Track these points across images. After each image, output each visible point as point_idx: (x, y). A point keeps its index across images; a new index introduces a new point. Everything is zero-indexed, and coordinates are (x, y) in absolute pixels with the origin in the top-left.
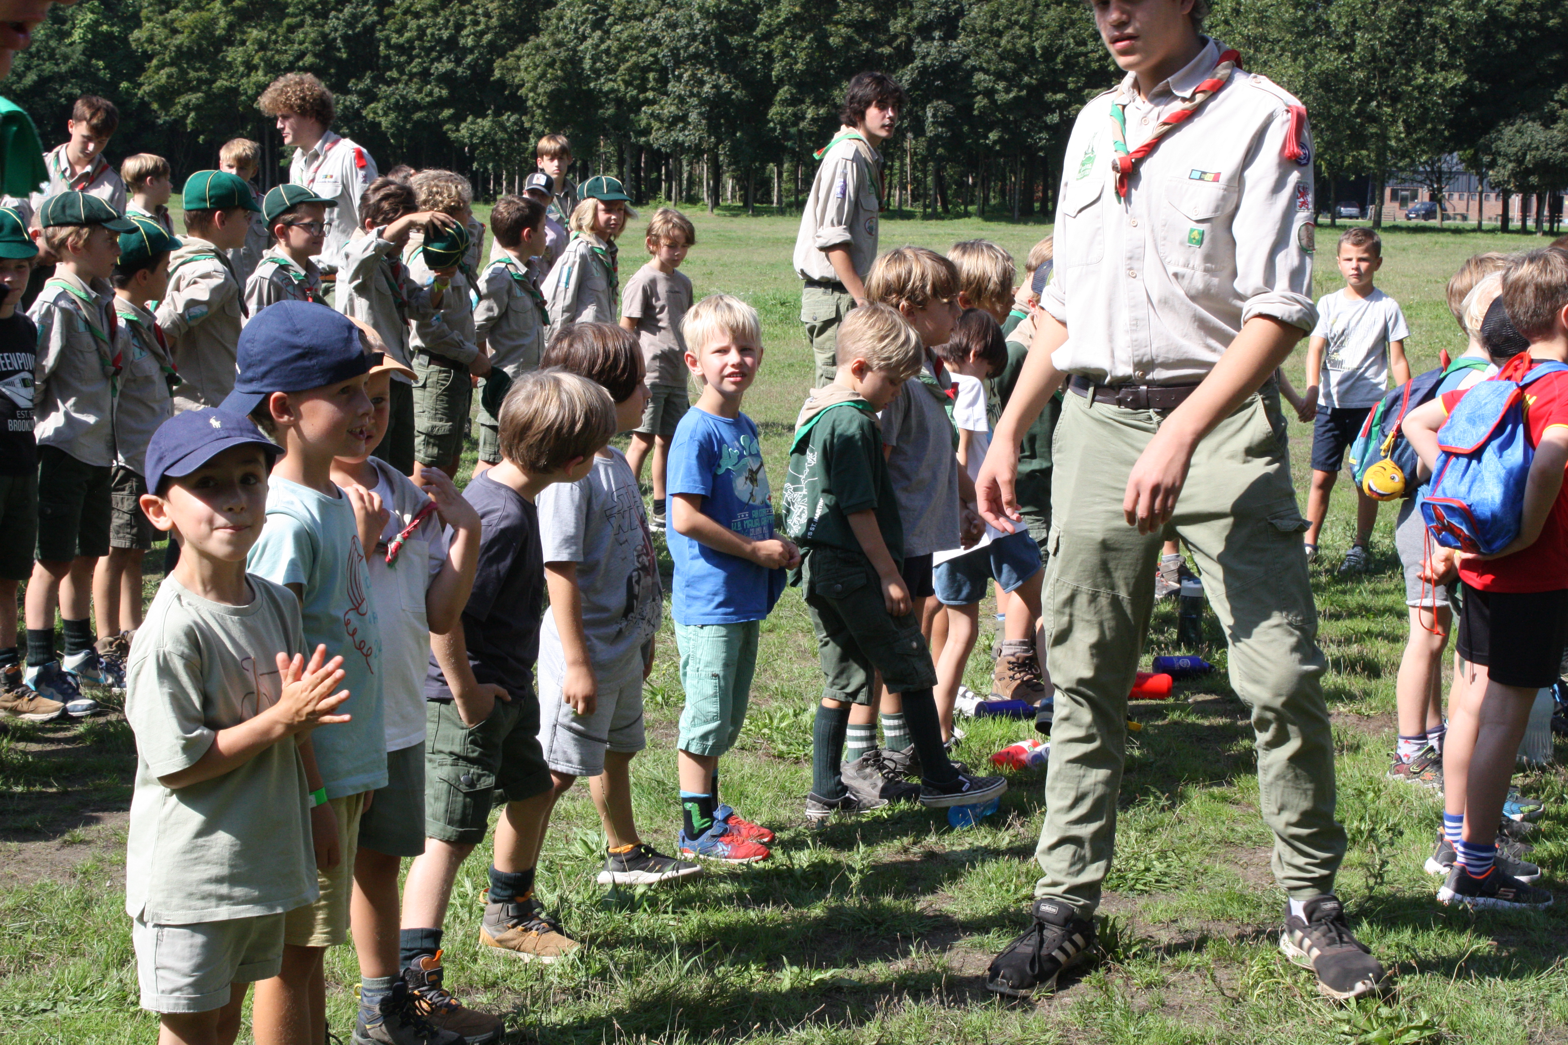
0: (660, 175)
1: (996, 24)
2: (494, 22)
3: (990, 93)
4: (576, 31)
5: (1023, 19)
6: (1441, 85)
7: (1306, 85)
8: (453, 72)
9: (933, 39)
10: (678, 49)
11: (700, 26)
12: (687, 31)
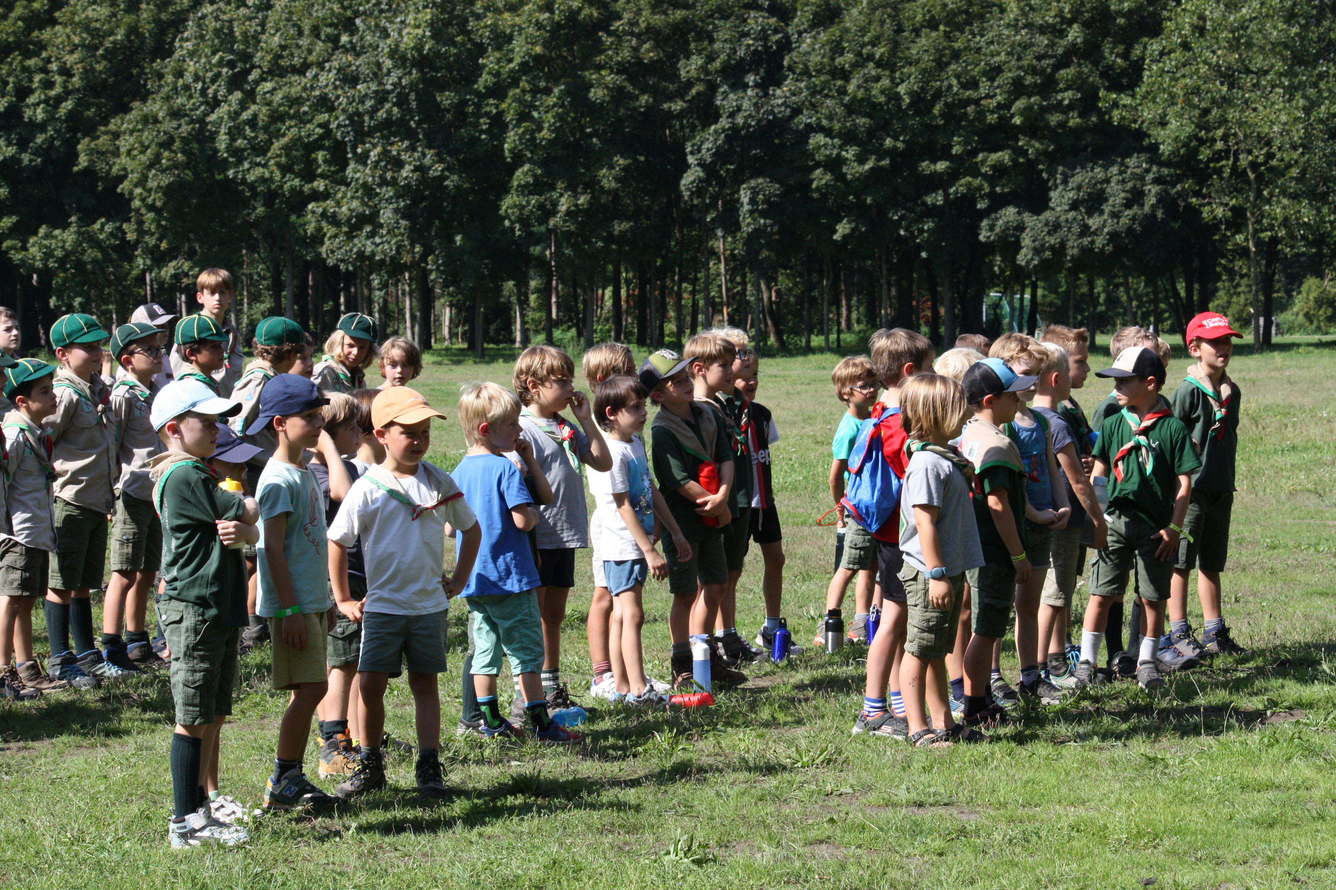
0: (337, 304)
1: (839, 60)
2: (77, 81)
3: (834, 164)
4: (203, 92)
5: (879, 51)
7: (1308, 135)
8: (14, 160)
9: (746, 86)
10: (358, 114)
11: (393, 79)
12: (374, 87)
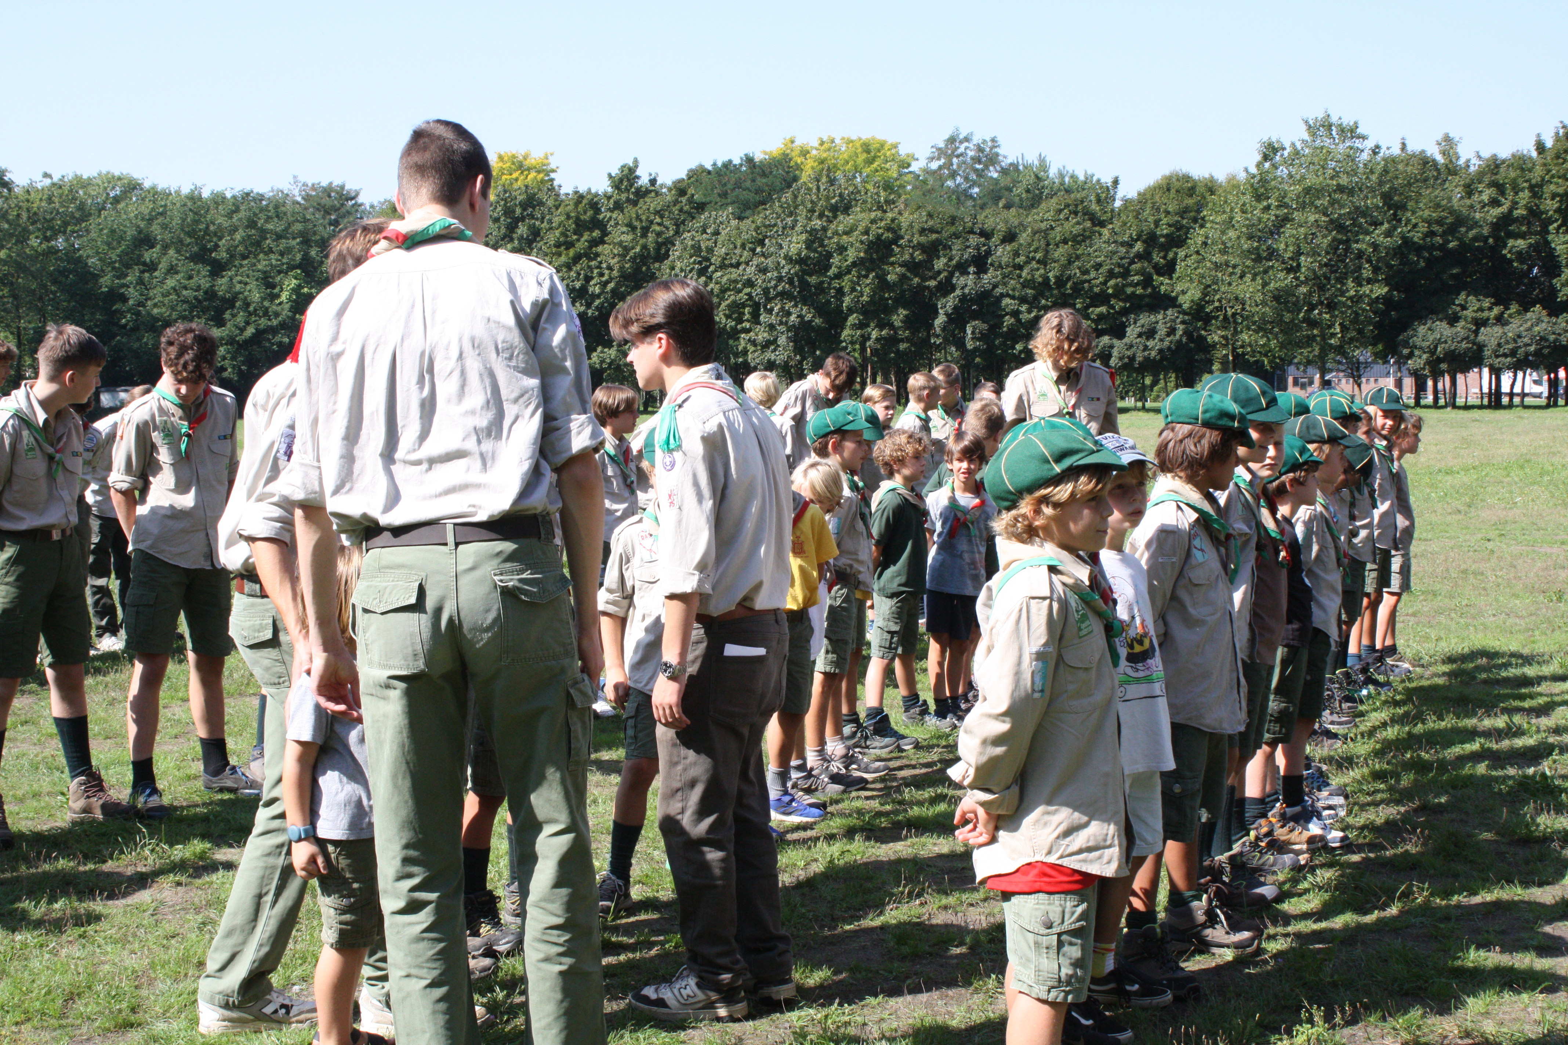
1: (1017, 260)
2: (615, 273)
3: (1016, 314)
5: (1038, 256)
6: (1368, 296)
9: (969, 274)
10: (768, 289)
11: (786, 269)
12: (775, 274)
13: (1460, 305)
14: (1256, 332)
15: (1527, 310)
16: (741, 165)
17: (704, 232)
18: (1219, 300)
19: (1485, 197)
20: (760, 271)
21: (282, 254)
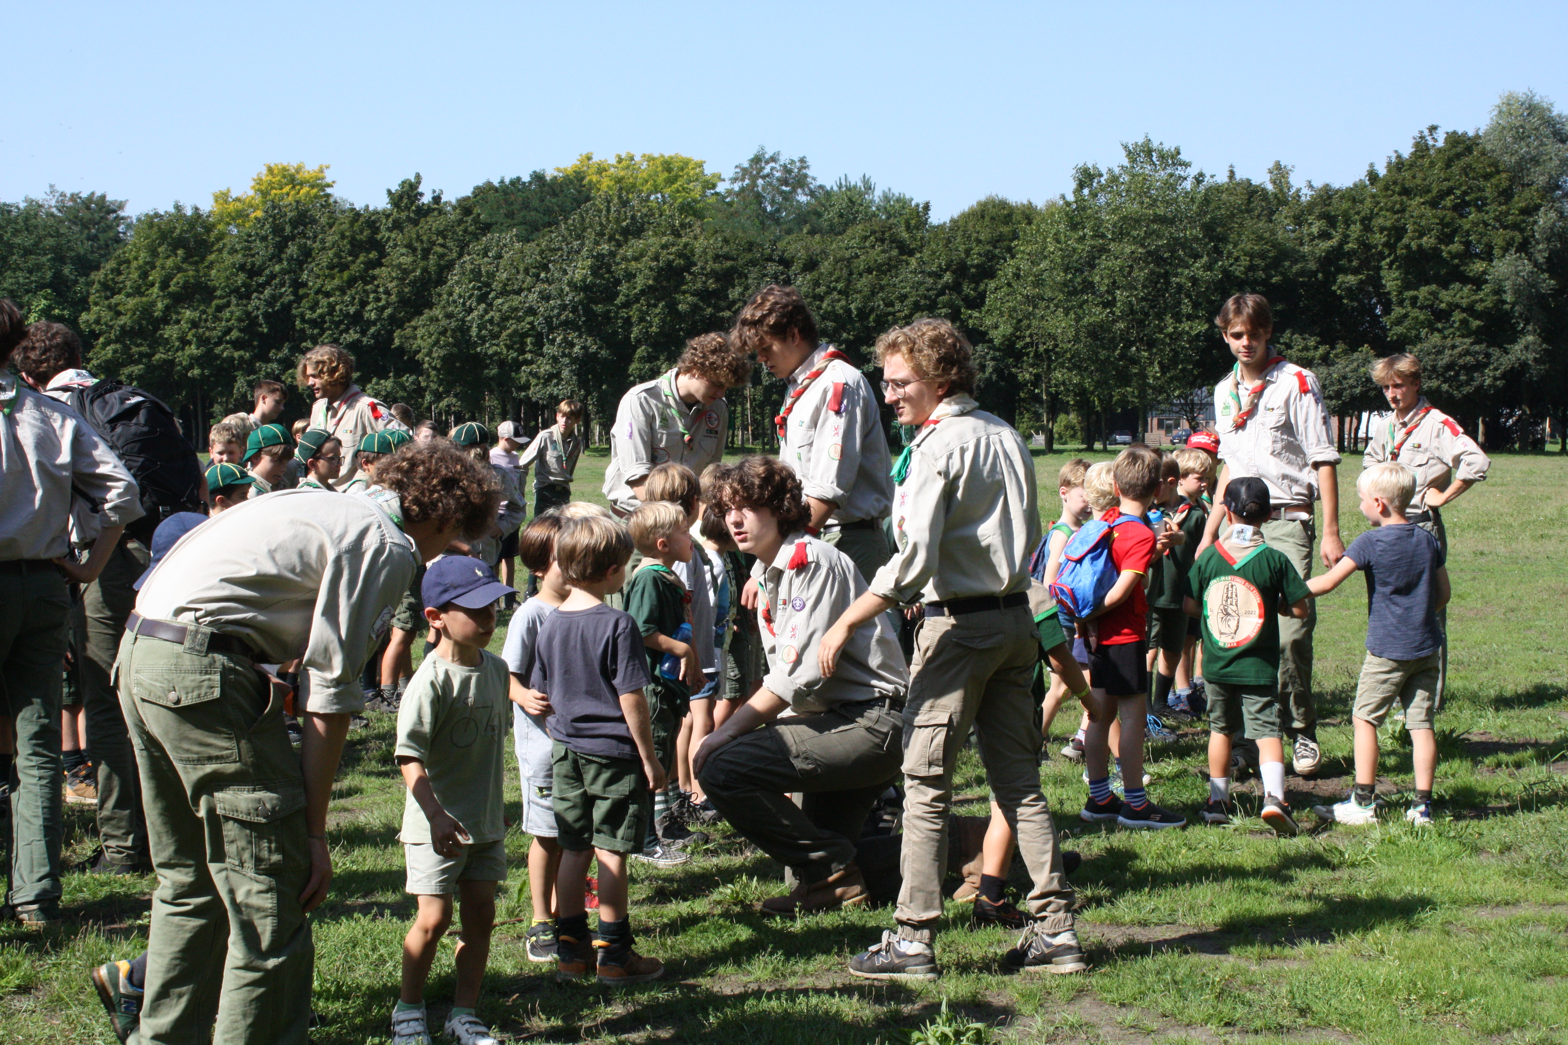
1: (817, 290)
4: (464, 304)
6: (1188, 333)
7: (1077, 335)
8: (359, 341)
10: (551, 318)
12: (559, 302)
13: (1285, 344)
14: (1070, 370)
15: (1354, 350)
16: (530, 183)
17: (485, 255)
18: (1031, 336)
19: (1315, 230)
20: (543, 298)
21: (30, 272)
